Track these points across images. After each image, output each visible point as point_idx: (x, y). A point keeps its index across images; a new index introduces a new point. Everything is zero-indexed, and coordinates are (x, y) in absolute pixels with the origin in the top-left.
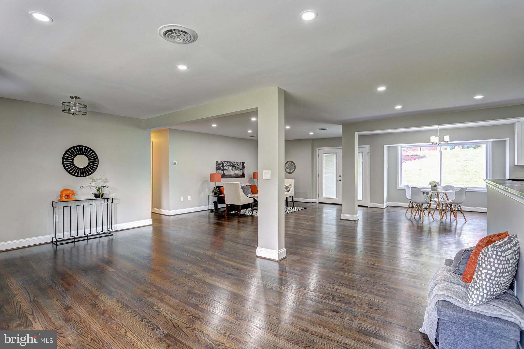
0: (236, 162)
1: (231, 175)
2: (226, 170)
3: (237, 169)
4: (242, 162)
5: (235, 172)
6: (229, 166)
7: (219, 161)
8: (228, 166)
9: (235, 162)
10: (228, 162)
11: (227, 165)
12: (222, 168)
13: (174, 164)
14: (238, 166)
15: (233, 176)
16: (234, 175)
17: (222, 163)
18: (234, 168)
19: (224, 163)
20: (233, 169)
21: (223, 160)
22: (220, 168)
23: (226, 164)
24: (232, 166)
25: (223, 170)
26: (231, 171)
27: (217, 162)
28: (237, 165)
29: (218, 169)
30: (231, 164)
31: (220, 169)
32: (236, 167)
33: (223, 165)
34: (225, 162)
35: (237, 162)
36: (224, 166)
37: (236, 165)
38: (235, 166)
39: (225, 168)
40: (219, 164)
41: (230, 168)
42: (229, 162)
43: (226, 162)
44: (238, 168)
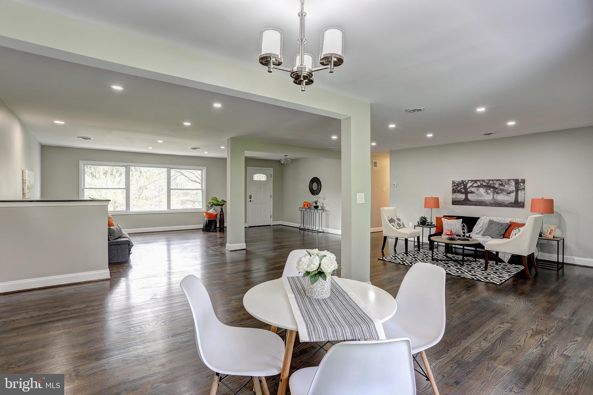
0: (497, 180)
1: (484, 201)
2: (472, 192)
3: (499, 192)
4: (513, 180)
5: (493, 196)
6: (478, 186)
7: (458, 179)
8: (475, 187)
9: (493, 180)
10: (476, 181)
11: (475, 185)
12: (463, 191)
13: (393, 186)
14: (502, 187)
15: (488, 203)
16: (492, 202)
17: (463, 183)
18: (492, 189)
19: (467, 183)
20: (489, 191)
21: (466, 178)
22: (458, 190)
23: (471, 184)
24: (485, 186)
25: (466, 193)
26: (485, 194)
27: (453, 182)
28: (500, 184)
29: (454, 191)
30: (484, 184)
31: (460, 192)
32: (496, 189)
33: (465, 186)
34: (469, 181)
35: (501, 179)
36: (468, 187)
37: (497, 186)
38: (494, 187)
39: (469, 190)
40: (458, 185)
41: (482, 190)
42: (479, 181)
43: (472, 181)
44: (502, 190)
